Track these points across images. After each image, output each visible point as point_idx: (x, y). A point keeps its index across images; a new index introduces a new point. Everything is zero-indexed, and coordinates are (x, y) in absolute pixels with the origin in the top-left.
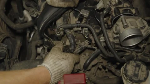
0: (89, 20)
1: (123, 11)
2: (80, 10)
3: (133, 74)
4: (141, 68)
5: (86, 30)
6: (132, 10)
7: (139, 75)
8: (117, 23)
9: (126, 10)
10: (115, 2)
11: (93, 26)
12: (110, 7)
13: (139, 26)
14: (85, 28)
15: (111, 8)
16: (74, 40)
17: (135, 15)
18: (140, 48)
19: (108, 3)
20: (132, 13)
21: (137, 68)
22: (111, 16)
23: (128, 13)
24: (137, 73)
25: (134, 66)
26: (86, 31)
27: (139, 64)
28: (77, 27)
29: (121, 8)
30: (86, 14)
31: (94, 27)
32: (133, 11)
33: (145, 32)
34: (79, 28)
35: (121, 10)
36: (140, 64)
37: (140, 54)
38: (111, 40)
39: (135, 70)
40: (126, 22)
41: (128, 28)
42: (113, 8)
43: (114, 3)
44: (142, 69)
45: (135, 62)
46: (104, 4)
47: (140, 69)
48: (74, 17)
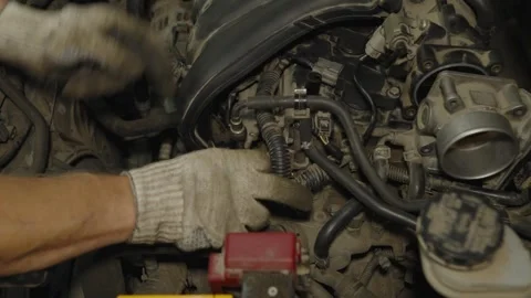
0: (341, 93)
1: (446, 56)
2: (314, 62)
3: (447, 231)
4: (479, 215)
5: (324, 119)
6: (477, 54)
7: (470, 237)
8: (430, 97)
9: (456, 55)
10: (421, 29)
11: (356, 115)
12: (402, 44)
13: (505, 105)
14: (320, 114)
15: (408, 47)
16: (284, 151)
17: (489, 71)
18: (519, 191)
19: (398, 30)
20: (480, 65)
21: (466, 217)
22: (409, 78)
23: (464, 64)
24: (461, 229)
25: (454, 208)
26: (325, 123)
27: (473, 205)
28: (296, 106)
29: (440, 48)
30: (329, 71)
31: (359, 117)
32: (485, 58)
33: (527, 128)
34: (303, 112)
35: (440, 56)
36: (477, 205)
37: (517, 212)
38: (412, 156)
39: (458, 221)
40: (455, 92)
41: (461, 112)
42: (414, 49)
43: (417, 33)
44: (480, 219)
45: (459, 197)
46: (385, 36)
47: (473, 217)
48: (295, 85)
